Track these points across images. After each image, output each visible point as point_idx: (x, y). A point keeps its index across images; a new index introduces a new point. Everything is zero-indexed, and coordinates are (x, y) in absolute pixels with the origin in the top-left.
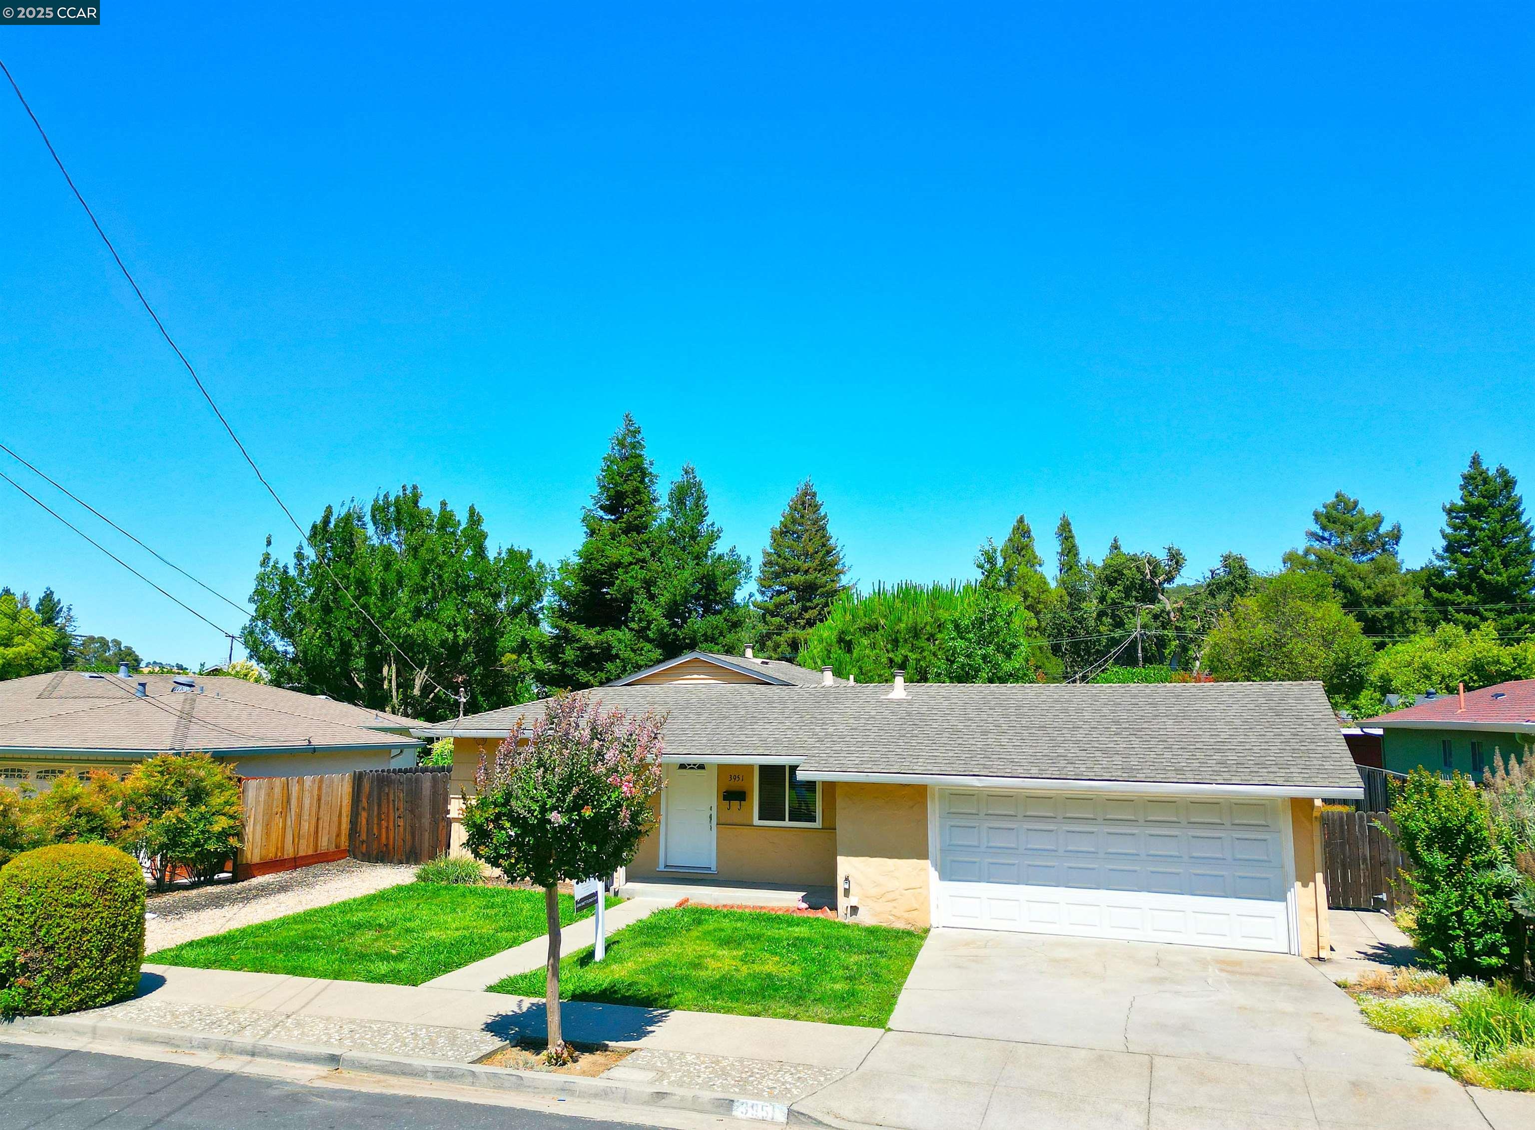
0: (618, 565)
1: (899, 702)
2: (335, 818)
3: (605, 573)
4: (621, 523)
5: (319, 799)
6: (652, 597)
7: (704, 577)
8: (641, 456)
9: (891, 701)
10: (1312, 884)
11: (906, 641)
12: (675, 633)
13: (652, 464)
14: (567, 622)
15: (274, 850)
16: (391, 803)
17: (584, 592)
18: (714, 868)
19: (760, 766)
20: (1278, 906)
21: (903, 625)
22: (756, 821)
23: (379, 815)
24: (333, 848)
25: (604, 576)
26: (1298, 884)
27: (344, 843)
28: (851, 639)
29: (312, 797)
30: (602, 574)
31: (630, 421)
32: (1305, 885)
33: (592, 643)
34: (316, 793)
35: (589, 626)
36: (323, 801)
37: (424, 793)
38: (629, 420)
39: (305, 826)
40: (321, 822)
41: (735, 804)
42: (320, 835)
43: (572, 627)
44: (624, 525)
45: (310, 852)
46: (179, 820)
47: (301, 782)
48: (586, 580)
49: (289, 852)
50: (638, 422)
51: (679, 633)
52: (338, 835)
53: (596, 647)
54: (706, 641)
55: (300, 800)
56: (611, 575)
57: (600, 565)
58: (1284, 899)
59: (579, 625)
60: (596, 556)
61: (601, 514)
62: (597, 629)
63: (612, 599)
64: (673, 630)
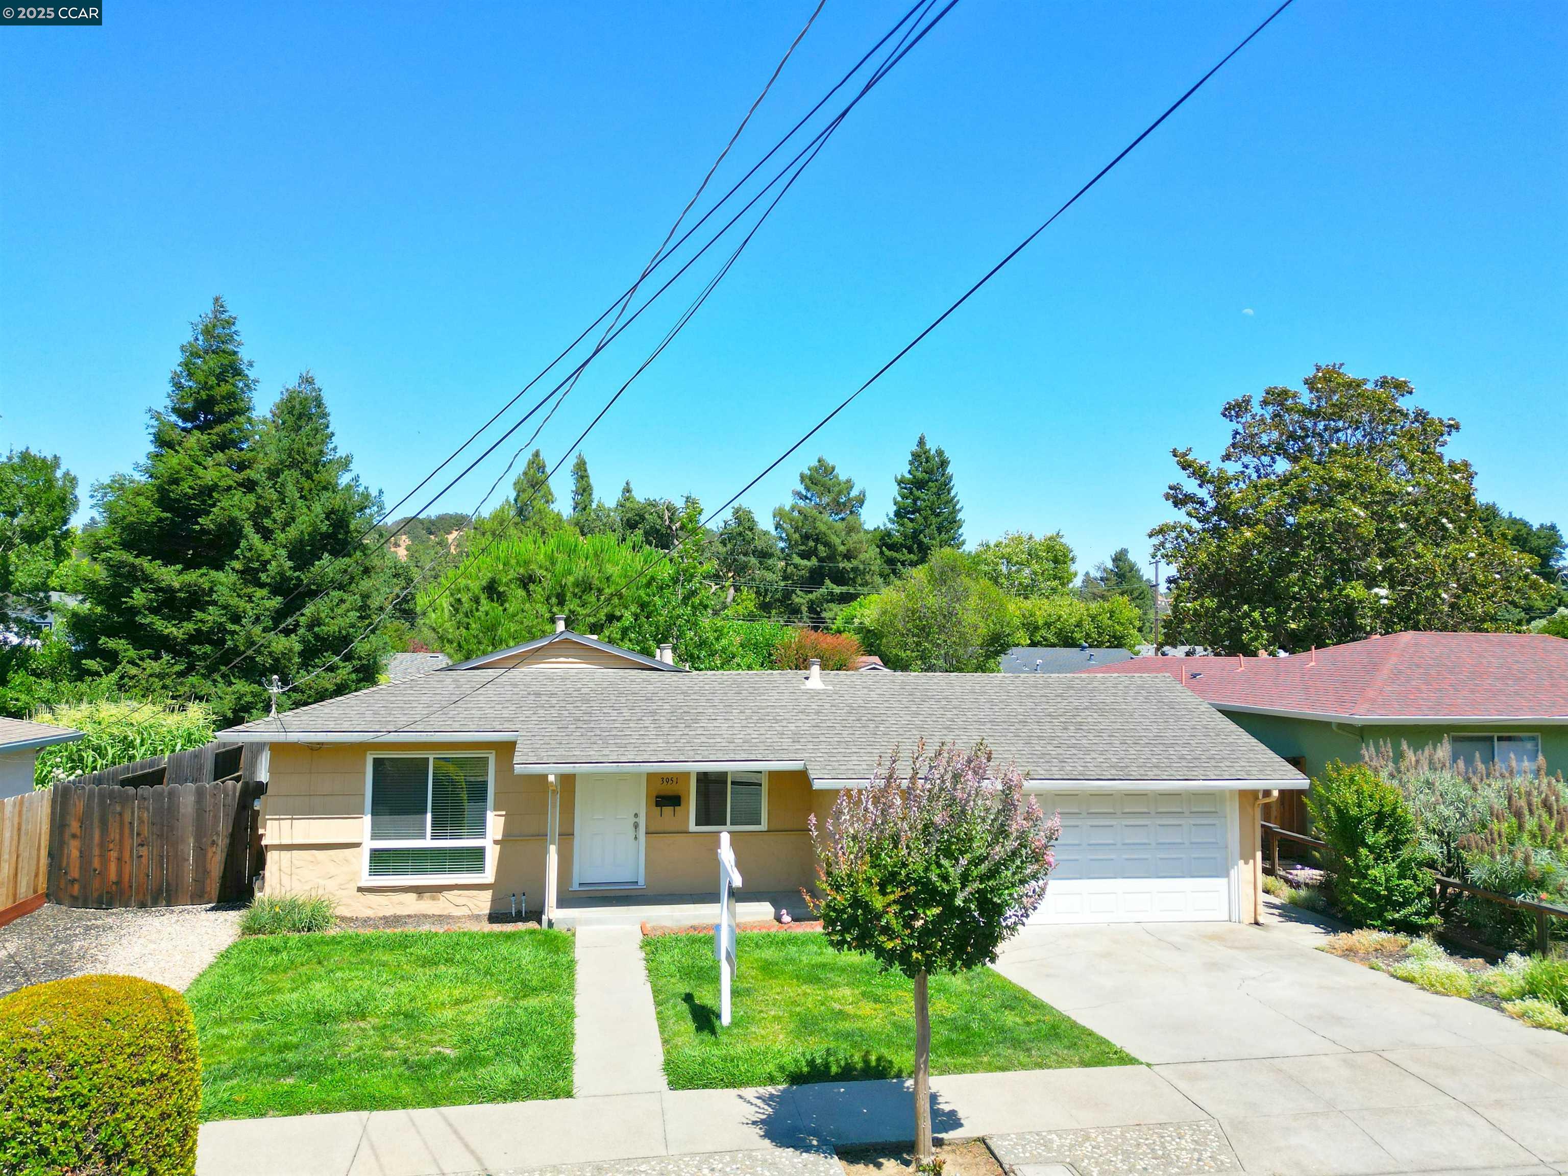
0: (215, 487)
1: (818, 693)
3: (196, 497)
4: (209, 434)
5: (19, 829)
6: (266, 534)
7: (333, 512)
8: (235, 353)
10: (1251, 862)
12: (298, 578)
13: (251, 364)
14: (137, 556)
17: (160, 520)
18: (642, 882)
20: (1223, 881)
22: (692, 827)
24: (30, 895)
25: (193, 502)
26: (1241, 862)
27: (43, 884)
30: (190, 498)
31: (222, 306)
32: (1246, 863)
33: (176, 585)
34: (16, 821)
36: (22, 832)
38: (218, 306)
40: (20, 859)
41: (668, 810)
42: (19, 879)
43: (146, 564)
44: (215, 437)
45: (8, 905)
48: (166, 504)
50: (232, 310)
51: (303, 577)
52: (37, 875)
53: (180, 590)
56: (204, 502)
57: (190, 487)
58: (1227, 875)
59: (154, 559)
60: (183, 473)
61: (174, 418)
62: (179, 567)
63: (203, 531)
64: (297, 573)
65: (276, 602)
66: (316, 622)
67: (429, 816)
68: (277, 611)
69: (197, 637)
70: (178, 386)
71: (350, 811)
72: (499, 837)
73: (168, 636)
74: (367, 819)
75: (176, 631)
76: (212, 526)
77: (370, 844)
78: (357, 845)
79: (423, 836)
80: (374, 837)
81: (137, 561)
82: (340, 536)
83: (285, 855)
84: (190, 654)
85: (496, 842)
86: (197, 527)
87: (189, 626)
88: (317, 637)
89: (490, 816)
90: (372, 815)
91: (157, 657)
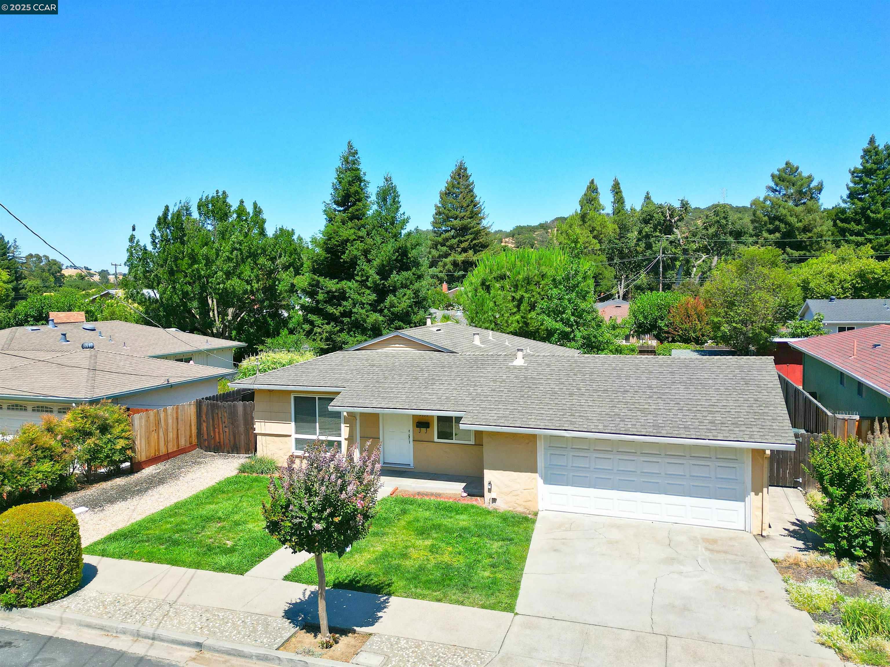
0: (347, 240)
1: (520, 368)
2: (188, 428)
3: (339, 246)
4: (347, 213)
5: (177, 419)
6: (369, 261)
7: (400, 248)
8: (358, 169)
9: (515, 367)
10: (760, 494)
11: (522, 286)
12: (383, 284)
13: (365, 174)
14: (318, 276)
15: (153, 451)
16: (220, 418)
17: (327, 258)
18: (412, 465)
19: (438, 416)
20: (742, 504)
21: (521, 277)
22: (436, 439)
23: (213, 426)
24: (188, 445)
25: (338, 248)
26: (753, 494)
27: (194, 440)
28: (489, 285)
29: (173, 418)
30: (337, 246)
32: (757, 494)
33: (334, 290)
34: (175, 416)
35: (332, 278)
36: (179, 420)
37: (239, 413)
38: (350, 146)
39: (171, 435)
40: (179, 431)
41: (423, 430)
42: (180, 439)
43: (321, 279)
44: (350, 215)
45: (175, 449)
46: (95, 444)
47: (165, 411)
48: (328, 250)
49: (163, 451)
50: (356, 147)
51: (386, 283)
52: (191, 437)
53: (336, 292)
54: (402, 287)
55: (166, 421)
56: (343, 248)
57: (336, 241)
58: (744, 501)
59: (325, 278)
60: (333, 235)
61: (335, 206)
62: (336, 280)
63: (345, 262)
64: (382, 282)
65: (374, 297)
66: (392, 306)
67: (317, 424)
68: (375, 301)
69: (345, 314)
70: (336, 189)
71: (285, 419)
72: (347, 437)
73: (332, 313)
74: (293, 424)
75: (336, 311)
76: (348, 260)
77: (295, 436)
78: (290, 436)
79: (315, 434)
80: (296, 433)
81: (319, 279)
82: (404, 261)
83: (264, 437)
84: (342, 322)
85: (346, 439)
86: (342, 260)
87: (341, 309)
88: (393, 313)
89: (343, 426)
90: (295, 422)
91: (328, 324)
